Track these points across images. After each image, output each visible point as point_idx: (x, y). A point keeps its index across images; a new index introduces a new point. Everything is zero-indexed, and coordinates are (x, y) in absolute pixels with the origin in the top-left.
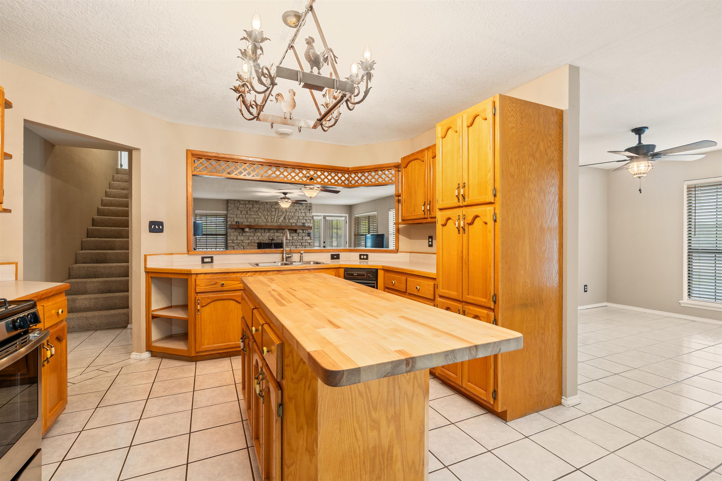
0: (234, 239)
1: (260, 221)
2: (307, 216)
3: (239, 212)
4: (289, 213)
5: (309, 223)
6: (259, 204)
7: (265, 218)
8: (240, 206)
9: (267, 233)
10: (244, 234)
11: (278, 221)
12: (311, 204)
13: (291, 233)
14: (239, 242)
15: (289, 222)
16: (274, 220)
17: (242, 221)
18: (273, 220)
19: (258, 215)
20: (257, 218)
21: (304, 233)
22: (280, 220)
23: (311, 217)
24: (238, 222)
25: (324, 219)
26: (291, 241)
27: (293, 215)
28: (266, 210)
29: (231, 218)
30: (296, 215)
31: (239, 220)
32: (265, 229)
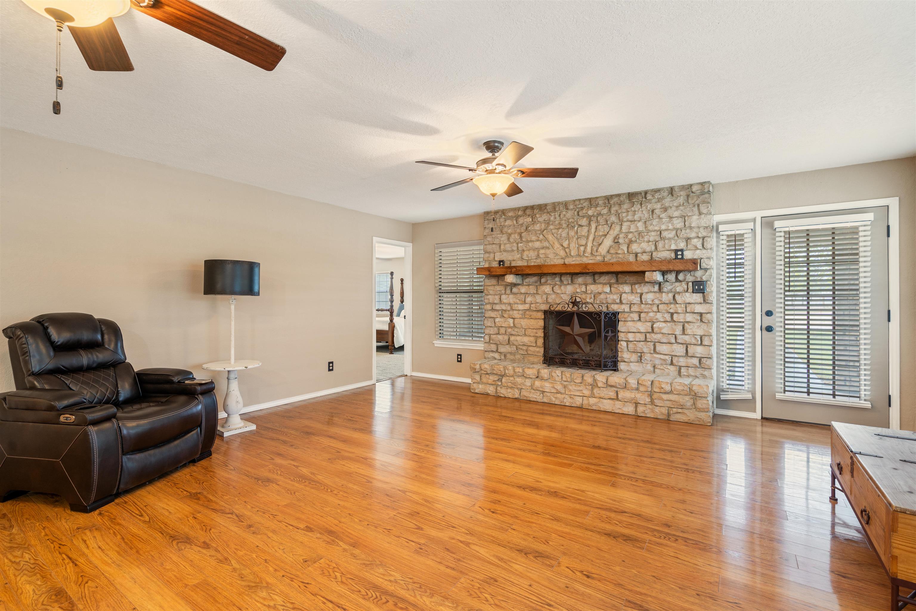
0: (496, 302)
1: (551, 256)
2: (691, 228)
3: (504, 238)
4: (629, 223)
5: (697, 249)
6: (548, 213)
7: (561, 248)
8: (506, 224)
9: (568, 284)
10: (515, 290)
11: (597, 251)
12: (706, 186)
13: (635, 284)
14: (504, 307)
15: (630, 250)
16: (585, 248)
17: (510, 258)
18: (582, 248)
19: (546, 239)
20: (543, 248)
21: (681, 281)
22: (603, 250)
23: (707, 227)
24: (502, 261)
25: (767, 231)
26: (635, 308)
27: (641, 228)
28: (564, 226)
29: (489, 253)
30: (650, 228)
31: (505, 257)
32: (561, 275)
